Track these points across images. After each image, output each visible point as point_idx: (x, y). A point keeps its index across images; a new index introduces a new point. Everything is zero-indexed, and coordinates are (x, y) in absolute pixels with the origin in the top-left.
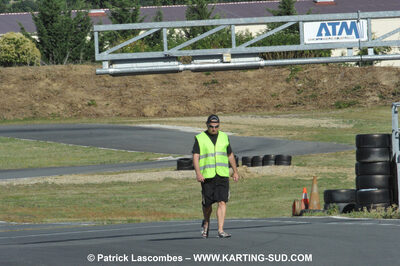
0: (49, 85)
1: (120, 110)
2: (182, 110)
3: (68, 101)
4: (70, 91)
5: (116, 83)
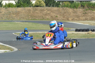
0: (47, 12)
1: (63, 19)
2: (78, 19)
3: (51, 16)
4: (52, 14)
5: (63, 12)
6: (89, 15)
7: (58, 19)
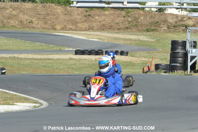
0: (11, 12)
1: (44, 26)
2: (73, 28)
3: (20, 20)
4: (21, 16)
5: (43, 13)
6: (96, 19)
7: (33, 28)
